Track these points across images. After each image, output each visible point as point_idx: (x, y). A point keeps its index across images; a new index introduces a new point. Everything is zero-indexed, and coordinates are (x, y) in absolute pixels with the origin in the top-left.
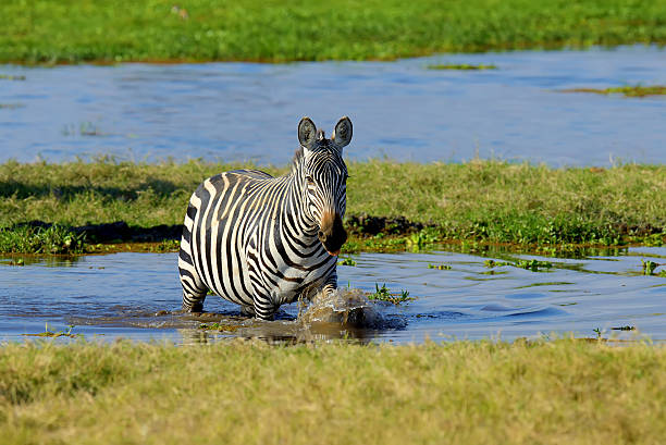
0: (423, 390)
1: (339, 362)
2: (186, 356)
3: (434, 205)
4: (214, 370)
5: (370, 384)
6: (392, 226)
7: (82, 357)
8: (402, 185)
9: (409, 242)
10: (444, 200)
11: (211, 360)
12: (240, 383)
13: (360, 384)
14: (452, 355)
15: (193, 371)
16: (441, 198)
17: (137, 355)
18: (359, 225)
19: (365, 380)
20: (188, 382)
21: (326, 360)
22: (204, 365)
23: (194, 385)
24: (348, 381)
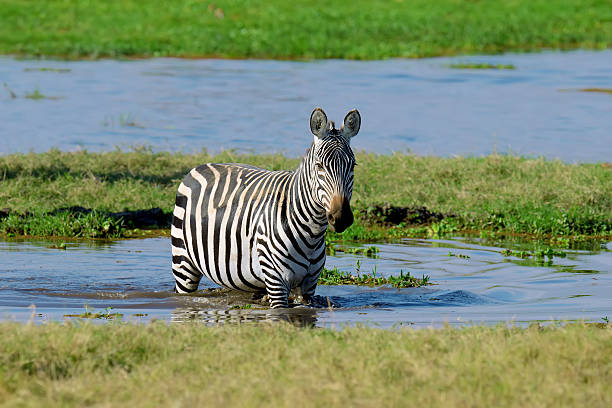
0: (441, 371)
1: (361, 344)
2: (216, 336)
3: (454, 196)
4: (243, 350)
5: (391, 365)
6: (413, 216)
7: (119, 335)
8: (424, 177)
9: (430, 231)
10: (463, 192)
11: (241, 341)
12: (267, 363)
13: (381, 365)
14: (469, 339)
15: (223, 350)
16: (459, 189)
17: (171, 335)
18: (382, 215)
19: (386, 361)
20: (219, 361)
21: (349, 342)
22: (234, 345)
23: (224, 364)
24: (369, 362)
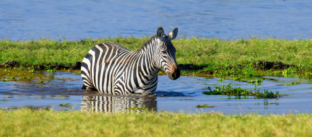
0: (288, 134)
1: (253, 122)
2: (190, 118)
3: (294, 57)
5: (266, 131)
6: (276, 66)
7: (147, 118)
8: (281, 49)
9: (283, 72)
10: (298, 56)
11: (200, 120)
12: (212, 130)
13: (262, 131)
14: (300, 120)
15: (192, 124)
16: (296, 54)
17: (169, 118)
18: (263, 65)
19: (264, 129)
20: (191, 129)
21: (248, 121)
22: (197, 122)
23: (193, 130)
24: (257, 130)
